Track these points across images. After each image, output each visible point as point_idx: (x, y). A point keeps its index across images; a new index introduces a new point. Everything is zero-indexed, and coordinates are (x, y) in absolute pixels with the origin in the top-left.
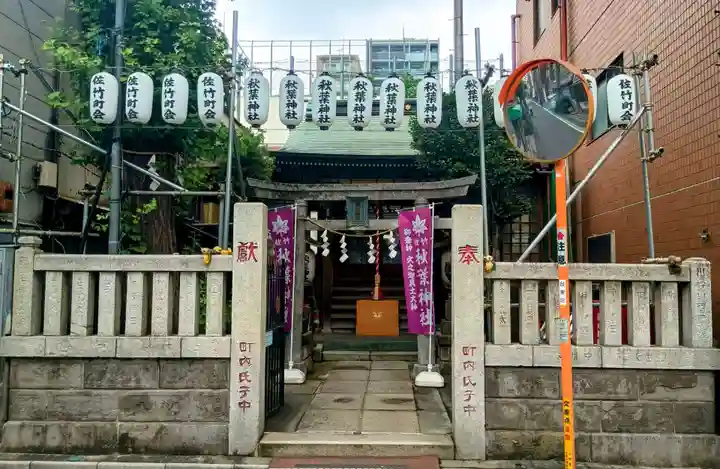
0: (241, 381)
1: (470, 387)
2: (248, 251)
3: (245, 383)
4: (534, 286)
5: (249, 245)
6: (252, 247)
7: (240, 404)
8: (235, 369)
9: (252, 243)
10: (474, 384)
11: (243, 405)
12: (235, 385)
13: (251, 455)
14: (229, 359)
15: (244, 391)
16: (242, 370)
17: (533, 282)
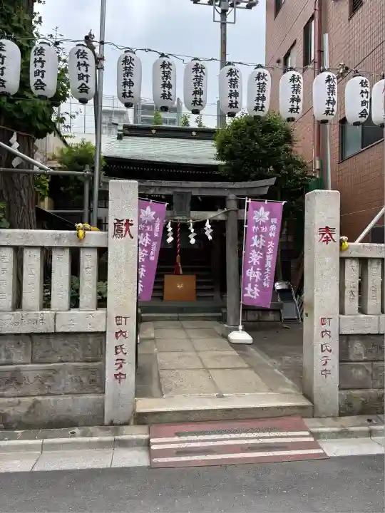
0: (117, 353)
1: (326, 353)
2: (124, 228)
3: (121, 356)
4: (378, 264)
5: (124, 222)
6: (128, 224)
7: (116, 375)
8: (111, 342)
9: (128, 220)
10: (330, 351)
11: (119, 377)
12: (110, 357)
13: (126, 424)
14: (105, 332)
15: (120, 363)
16: (117, 343)
17: (377, 261)
